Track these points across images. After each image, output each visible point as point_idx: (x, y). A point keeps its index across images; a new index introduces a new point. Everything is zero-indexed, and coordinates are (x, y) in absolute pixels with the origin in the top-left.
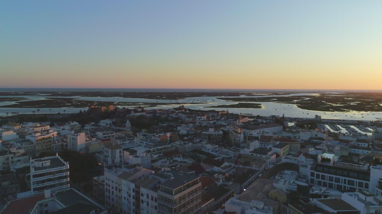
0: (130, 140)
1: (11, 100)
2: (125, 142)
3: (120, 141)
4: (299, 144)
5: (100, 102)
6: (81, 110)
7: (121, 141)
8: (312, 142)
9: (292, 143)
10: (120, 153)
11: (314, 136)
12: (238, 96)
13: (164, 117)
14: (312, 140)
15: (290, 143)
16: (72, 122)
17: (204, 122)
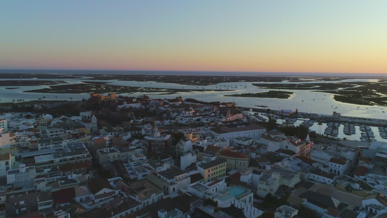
0: (55, 143)
1: (46, 83)
2: (48, 146)
3: (42, 145)
4: (247, 161)
5: (126, 87)
6: (83, 98)
7: (44, 144)
8: (278, 155)
9: (237, 159)
10: (6, 165)
11: (284, 148)
12: (280, 81)
13: (152, 110)
14: (279, 154)
15: (235, 159)
16: (45, 115)
17: (185, 118)
